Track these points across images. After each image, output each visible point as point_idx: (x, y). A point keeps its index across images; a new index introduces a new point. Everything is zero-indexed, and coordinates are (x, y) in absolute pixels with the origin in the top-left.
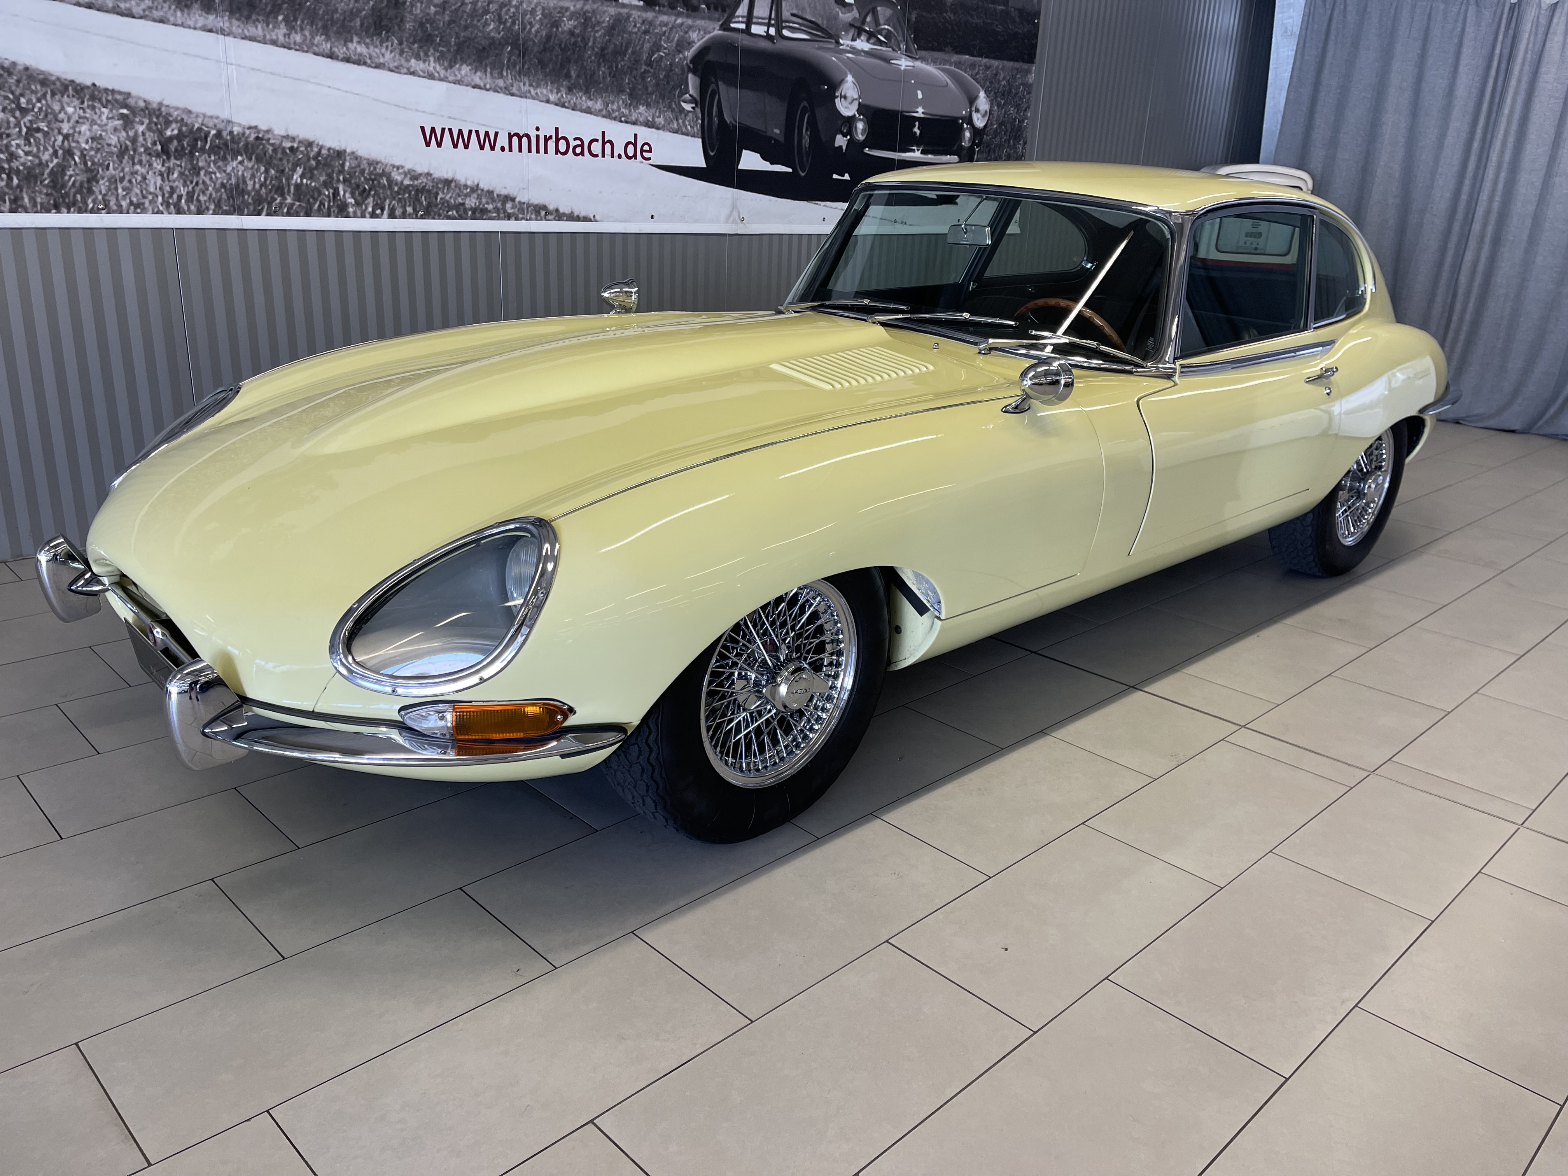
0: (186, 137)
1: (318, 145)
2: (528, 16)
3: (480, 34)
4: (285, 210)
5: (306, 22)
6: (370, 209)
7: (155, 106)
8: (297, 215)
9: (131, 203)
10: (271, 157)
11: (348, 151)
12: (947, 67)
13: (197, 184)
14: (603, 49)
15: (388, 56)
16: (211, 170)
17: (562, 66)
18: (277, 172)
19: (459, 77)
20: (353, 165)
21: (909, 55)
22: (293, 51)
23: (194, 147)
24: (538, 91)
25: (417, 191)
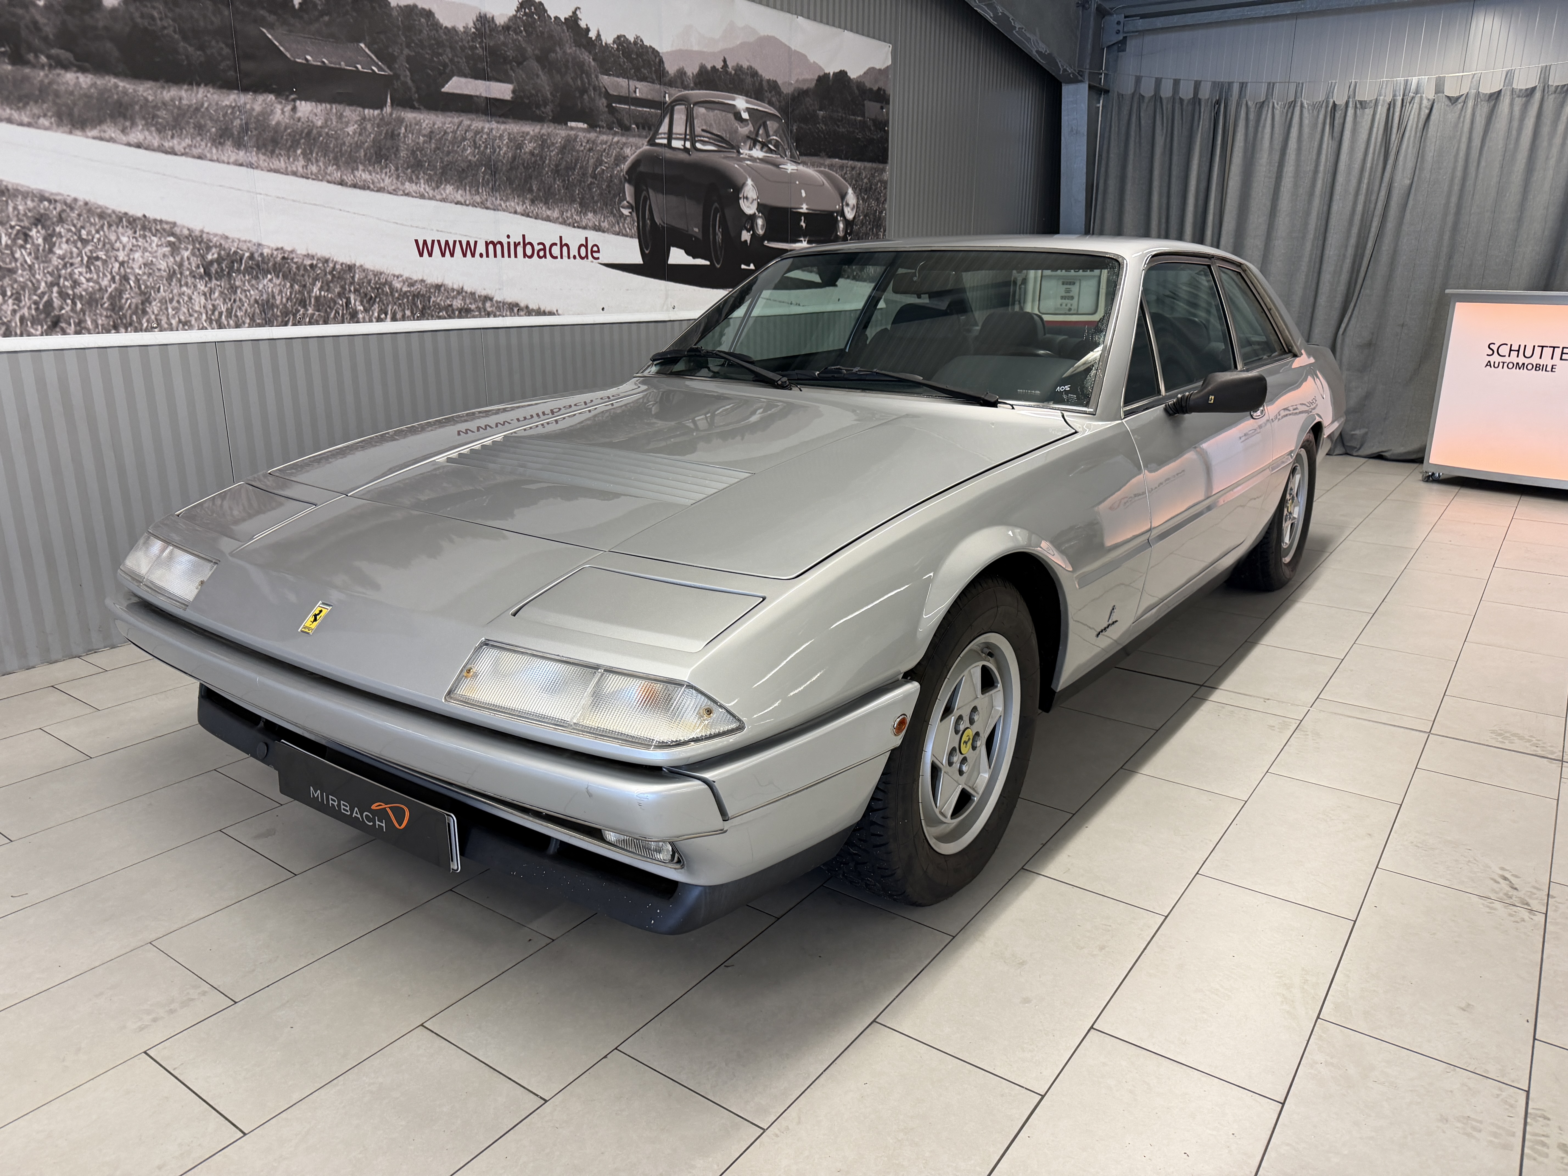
0: (224, 260)
1: (333, 261)
2: (497, 141)
3: (459, 158)
4: (307, 320)
5: (319, 154)
6: (376, 314)
7: (197, 233)
8: (317, 323)
9: (180, 321)
10: (295, 274)
11: (358, 264)
12: (822, 169)
13: (235, 301)
14: (557, 166)
15: (387, 181)
16: (246, 288)
17: (526, 181)
18: (300, 286)
19: (444, 196)
20: (361, 277)
21: (793, 159)
22: (310, 181)
23: (231, 269)
24: (508, 204)
25: (414, 296)
